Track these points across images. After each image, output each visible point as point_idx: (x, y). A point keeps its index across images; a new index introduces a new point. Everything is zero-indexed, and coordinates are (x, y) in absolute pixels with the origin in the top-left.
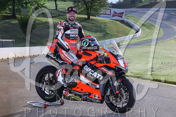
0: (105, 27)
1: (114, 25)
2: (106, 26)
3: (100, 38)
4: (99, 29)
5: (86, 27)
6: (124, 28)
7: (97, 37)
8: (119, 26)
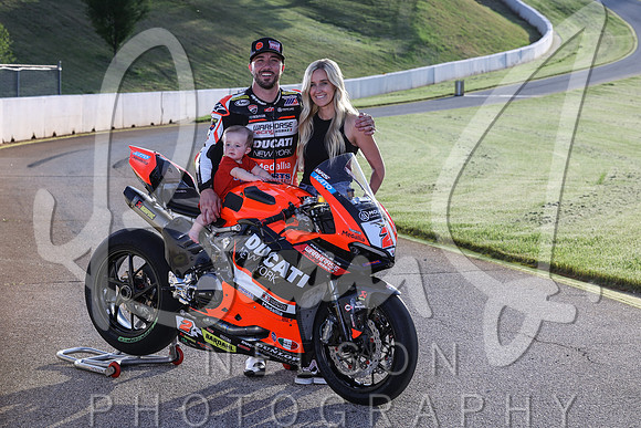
0: (412, 18)
1: (447, 9)
2: (418, 15)
3: (390, 58)
4: (390, 25)
5: (342, 15)
6: (488, 21)
7: (382, 54)
8: (466, 14)
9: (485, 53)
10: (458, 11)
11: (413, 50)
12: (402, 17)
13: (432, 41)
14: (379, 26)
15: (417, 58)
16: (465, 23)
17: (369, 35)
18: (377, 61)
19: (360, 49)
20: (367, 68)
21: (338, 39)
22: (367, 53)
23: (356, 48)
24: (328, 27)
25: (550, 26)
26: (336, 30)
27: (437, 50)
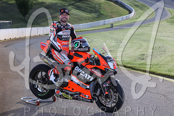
0: (99, 8)
1: (108, 6)
2: (101, 7)
3: (94, 18)
4: (94, 10)
6: (118, 9)
7: (92, 17)
8: (112, 7)
9: (117, 17)
10: (111, 6)
11: (100, 16)
12: (97, 8)
13: (104, 14)
14: (91, 10)
15: (101, 18)
16: (112, 9)
17: (89, 12)
18: (91, 19)
19: (86, 16)
20: (88, 21)
21: (81, 13)
22: (88, 17)
23: (85, 16)
24: (78, 11)
25: (134, 10)
26: (80, 11)
27: (106, 16)
